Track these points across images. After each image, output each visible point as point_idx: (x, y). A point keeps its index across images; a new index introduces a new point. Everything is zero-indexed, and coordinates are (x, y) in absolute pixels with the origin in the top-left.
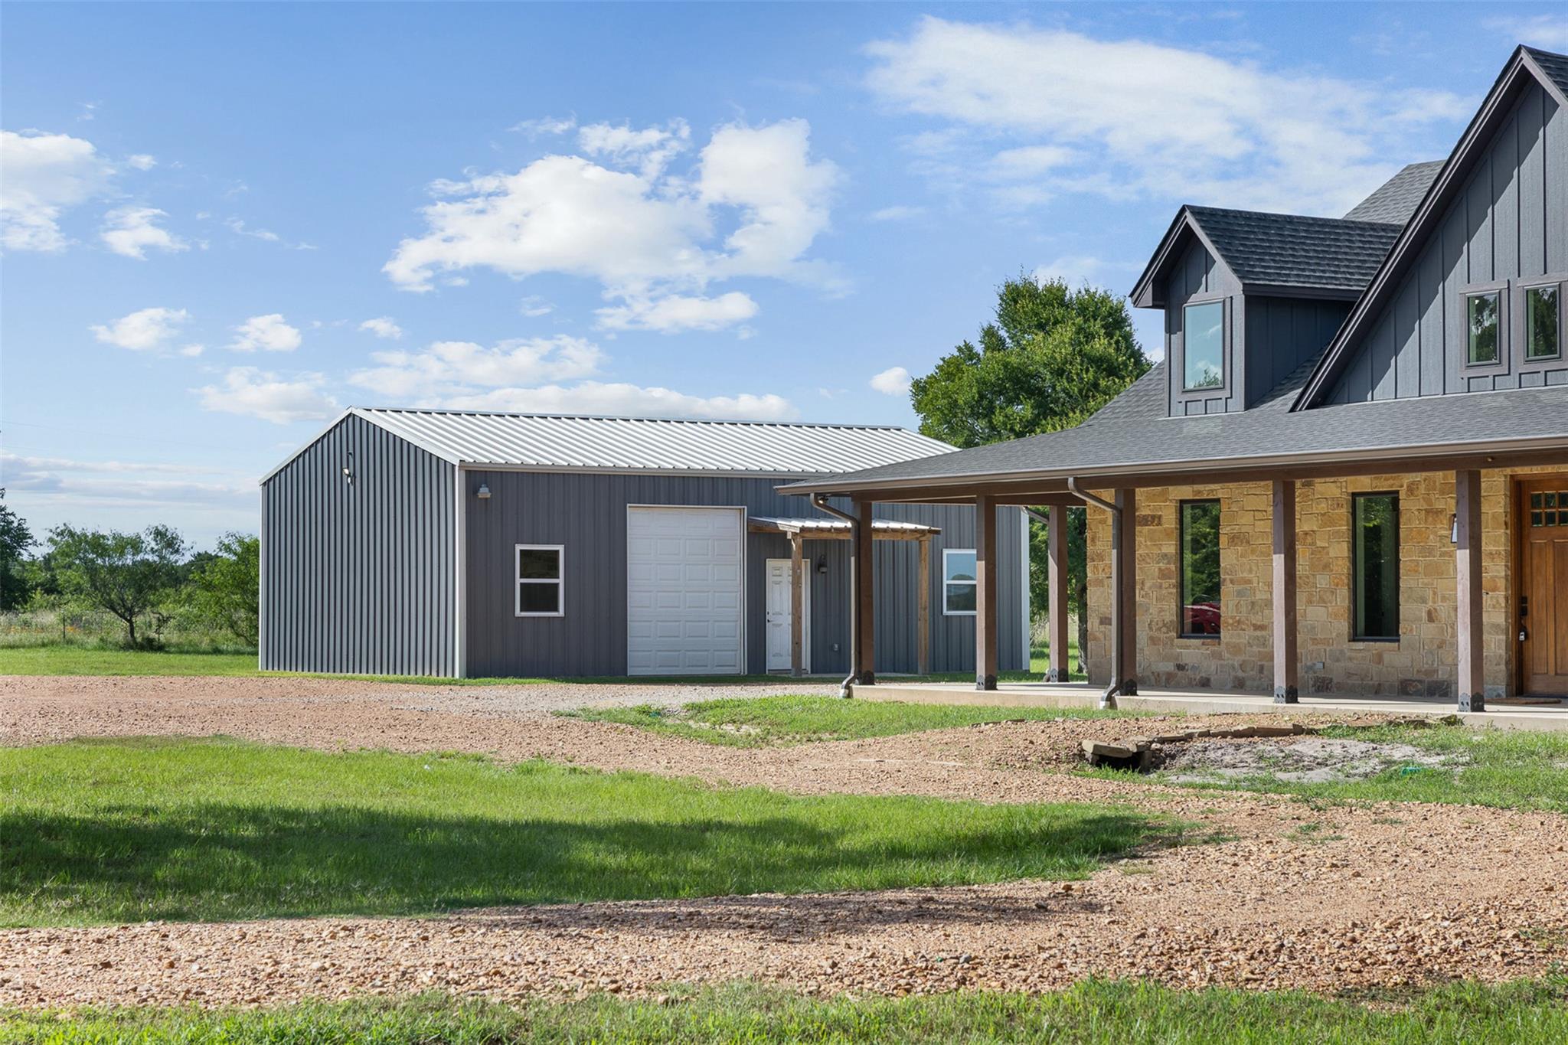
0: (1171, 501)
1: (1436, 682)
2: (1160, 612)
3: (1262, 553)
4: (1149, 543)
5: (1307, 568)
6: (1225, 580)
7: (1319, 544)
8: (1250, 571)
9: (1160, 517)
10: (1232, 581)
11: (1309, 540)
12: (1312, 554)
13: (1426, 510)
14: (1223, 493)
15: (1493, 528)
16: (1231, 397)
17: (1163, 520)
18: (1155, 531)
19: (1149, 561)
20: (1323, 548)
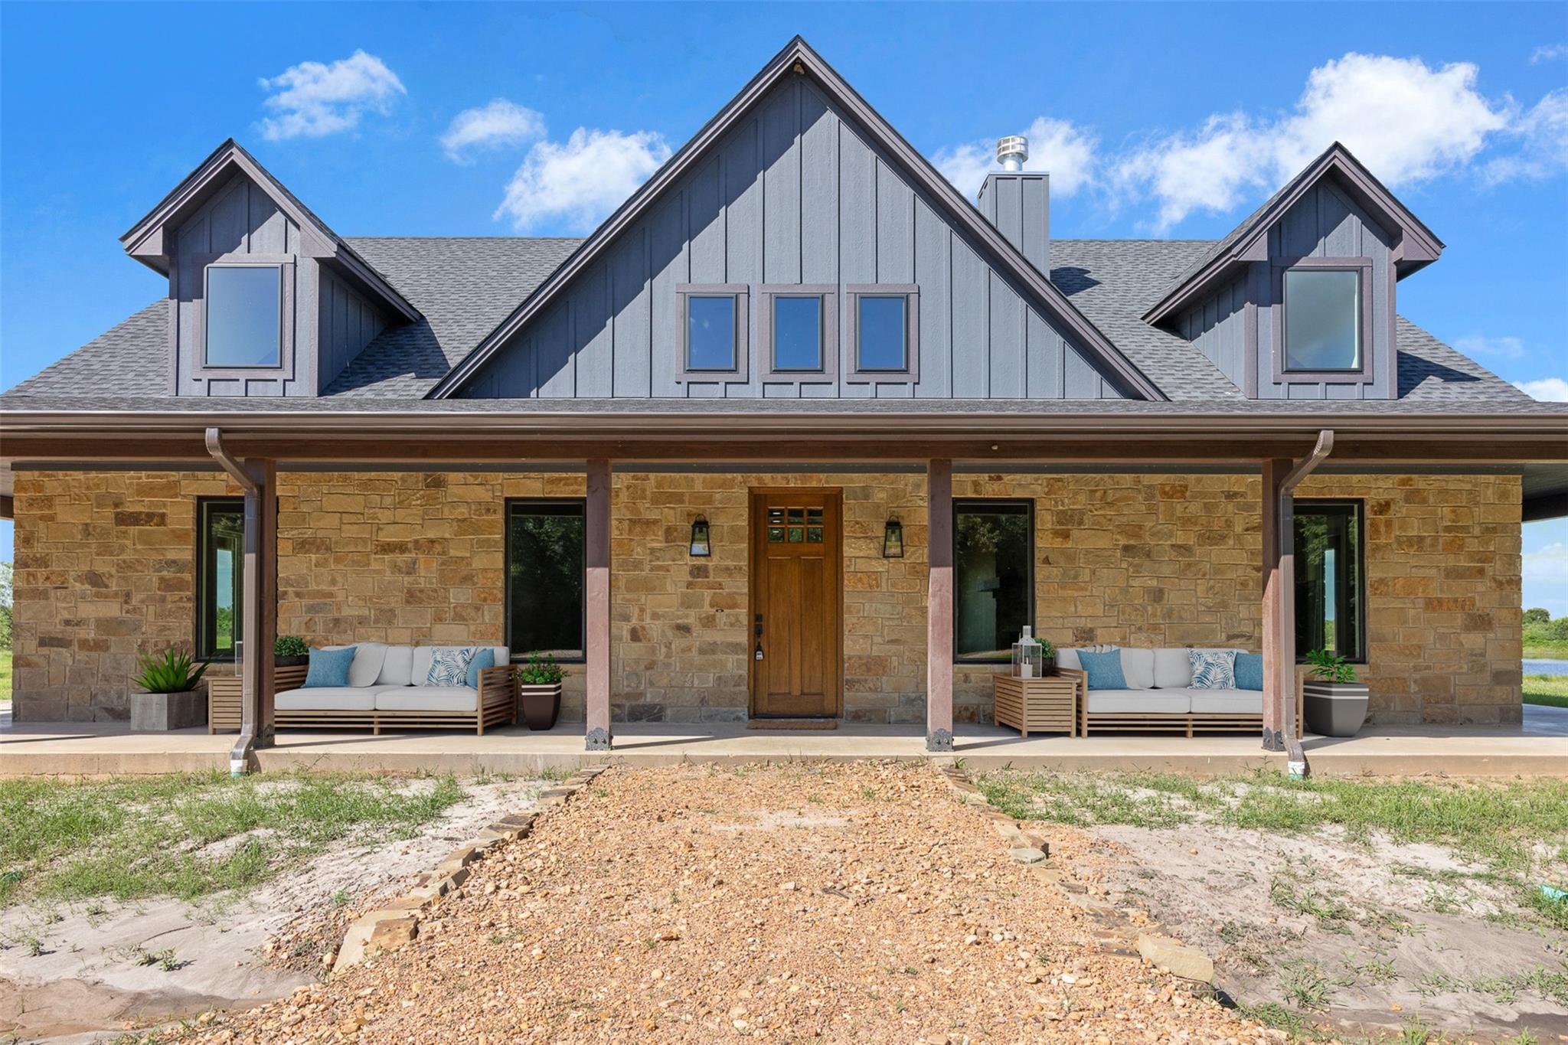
0: (185, 496)
1: (644, 706)
2: (161, 631)
3: (353, 561)
4: (139, 547)
5: (434, 581)
6: (285, 593)
7: (453, 553)
8: (333, 582)
9: (163, 516)
10: (298, 595)
11: (438, 548)
12: (441, 565)
13: (630, 520)
14: (283, 490)
15: (731, 543)
16: (293, 380)
17: (168, 520)
18: (153, 532)
19: (140, 568)
20: (462, 558)
